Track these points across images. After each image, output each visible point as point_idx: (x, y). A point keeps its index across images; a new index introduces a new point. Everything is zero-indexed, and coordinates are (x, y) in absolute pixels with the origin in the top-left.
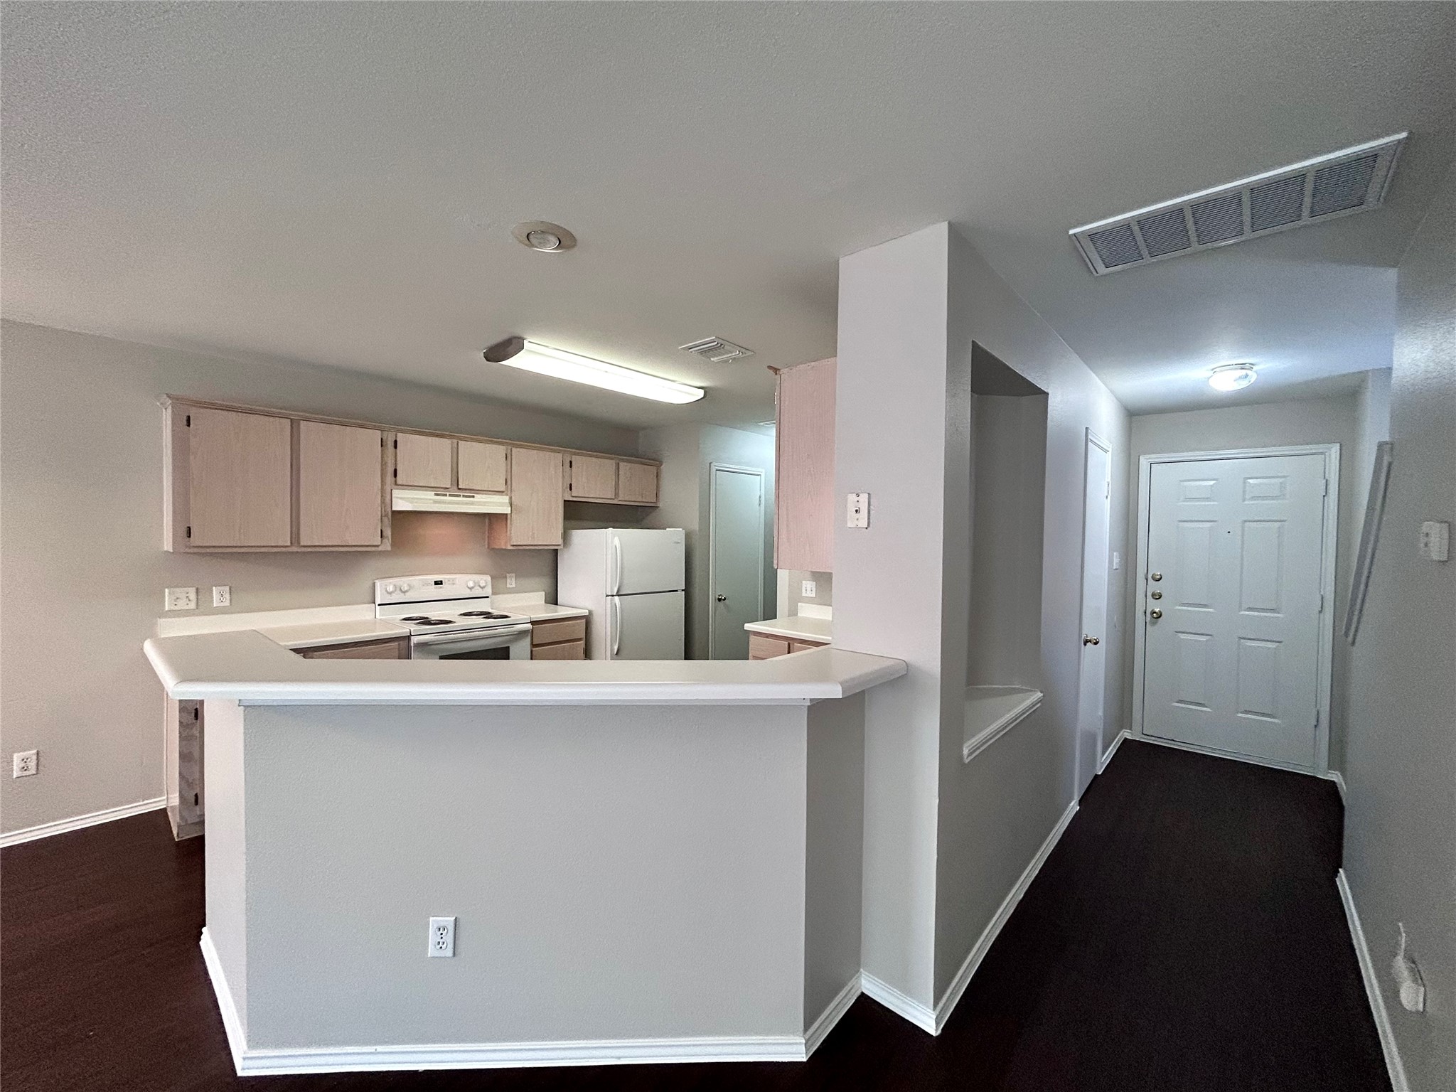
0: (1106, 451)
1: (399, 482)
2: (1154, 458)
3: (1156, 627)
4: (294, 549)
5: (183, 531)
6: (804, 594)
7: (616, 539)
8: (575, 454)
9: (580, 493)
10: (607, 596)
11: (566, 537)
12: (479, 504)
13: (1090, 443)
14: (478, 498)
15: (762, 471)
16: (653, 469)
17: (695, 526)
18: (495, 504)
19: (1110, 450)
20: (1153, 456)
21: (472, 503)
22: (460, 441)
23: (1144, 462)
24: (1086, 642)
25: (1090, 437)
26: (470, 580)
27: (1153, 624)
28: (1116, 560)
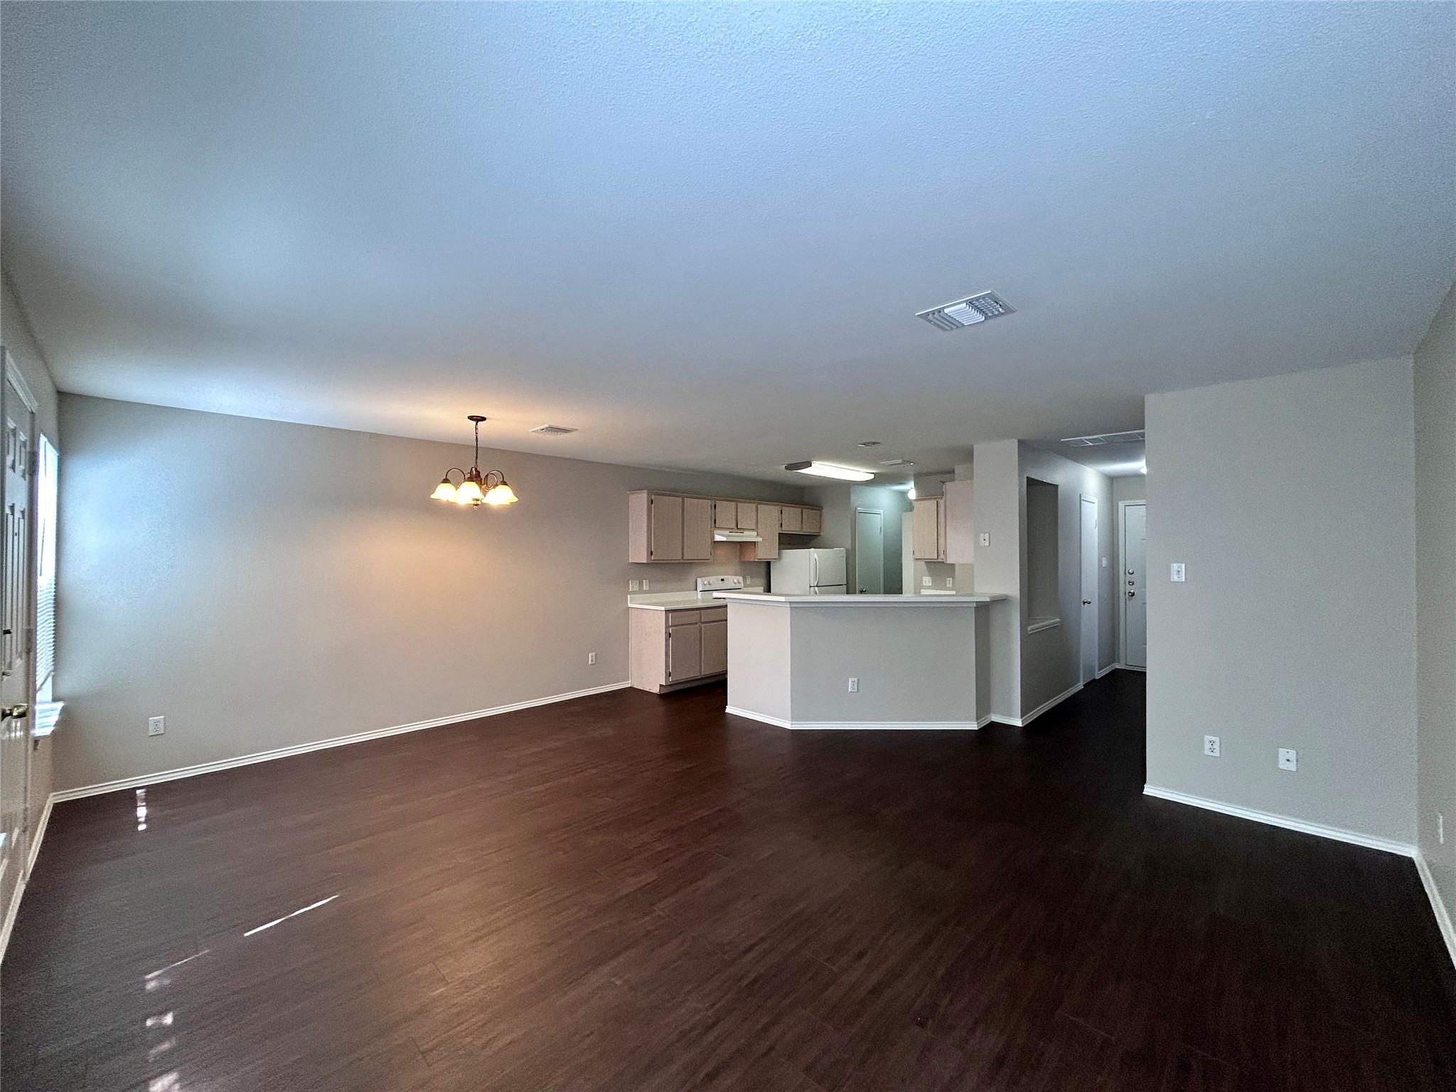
0: (1093, 503)
1: (717, 526)
2: (1127, 502)
3: (1131, 601)
4: (682, 561)
5: (650, 553)
6: (924, 584)
7: (816, 555)
8: (783, 506)
9: (786, 529)
10: (811, 587)
11: (779, 554)
12: (746, 536)
13: (1083, 502)
14: (746, 533)
15: (881, 511)
16: (818, 512)
17: (849, 546)
18: (749, 536)
19: (1097, 502)
20: (1126, 502)
21: (742, 536)
22: (739, 504)
23: (1121, 504)
24: (1084, 603)
25: (1082, 498)
26: (736, 579)
27: (1130, 600)
28: (1104, 563)
